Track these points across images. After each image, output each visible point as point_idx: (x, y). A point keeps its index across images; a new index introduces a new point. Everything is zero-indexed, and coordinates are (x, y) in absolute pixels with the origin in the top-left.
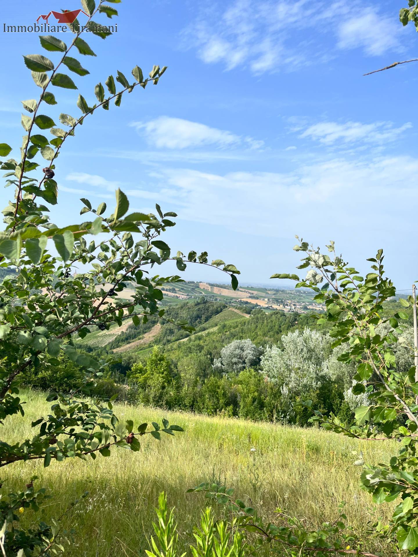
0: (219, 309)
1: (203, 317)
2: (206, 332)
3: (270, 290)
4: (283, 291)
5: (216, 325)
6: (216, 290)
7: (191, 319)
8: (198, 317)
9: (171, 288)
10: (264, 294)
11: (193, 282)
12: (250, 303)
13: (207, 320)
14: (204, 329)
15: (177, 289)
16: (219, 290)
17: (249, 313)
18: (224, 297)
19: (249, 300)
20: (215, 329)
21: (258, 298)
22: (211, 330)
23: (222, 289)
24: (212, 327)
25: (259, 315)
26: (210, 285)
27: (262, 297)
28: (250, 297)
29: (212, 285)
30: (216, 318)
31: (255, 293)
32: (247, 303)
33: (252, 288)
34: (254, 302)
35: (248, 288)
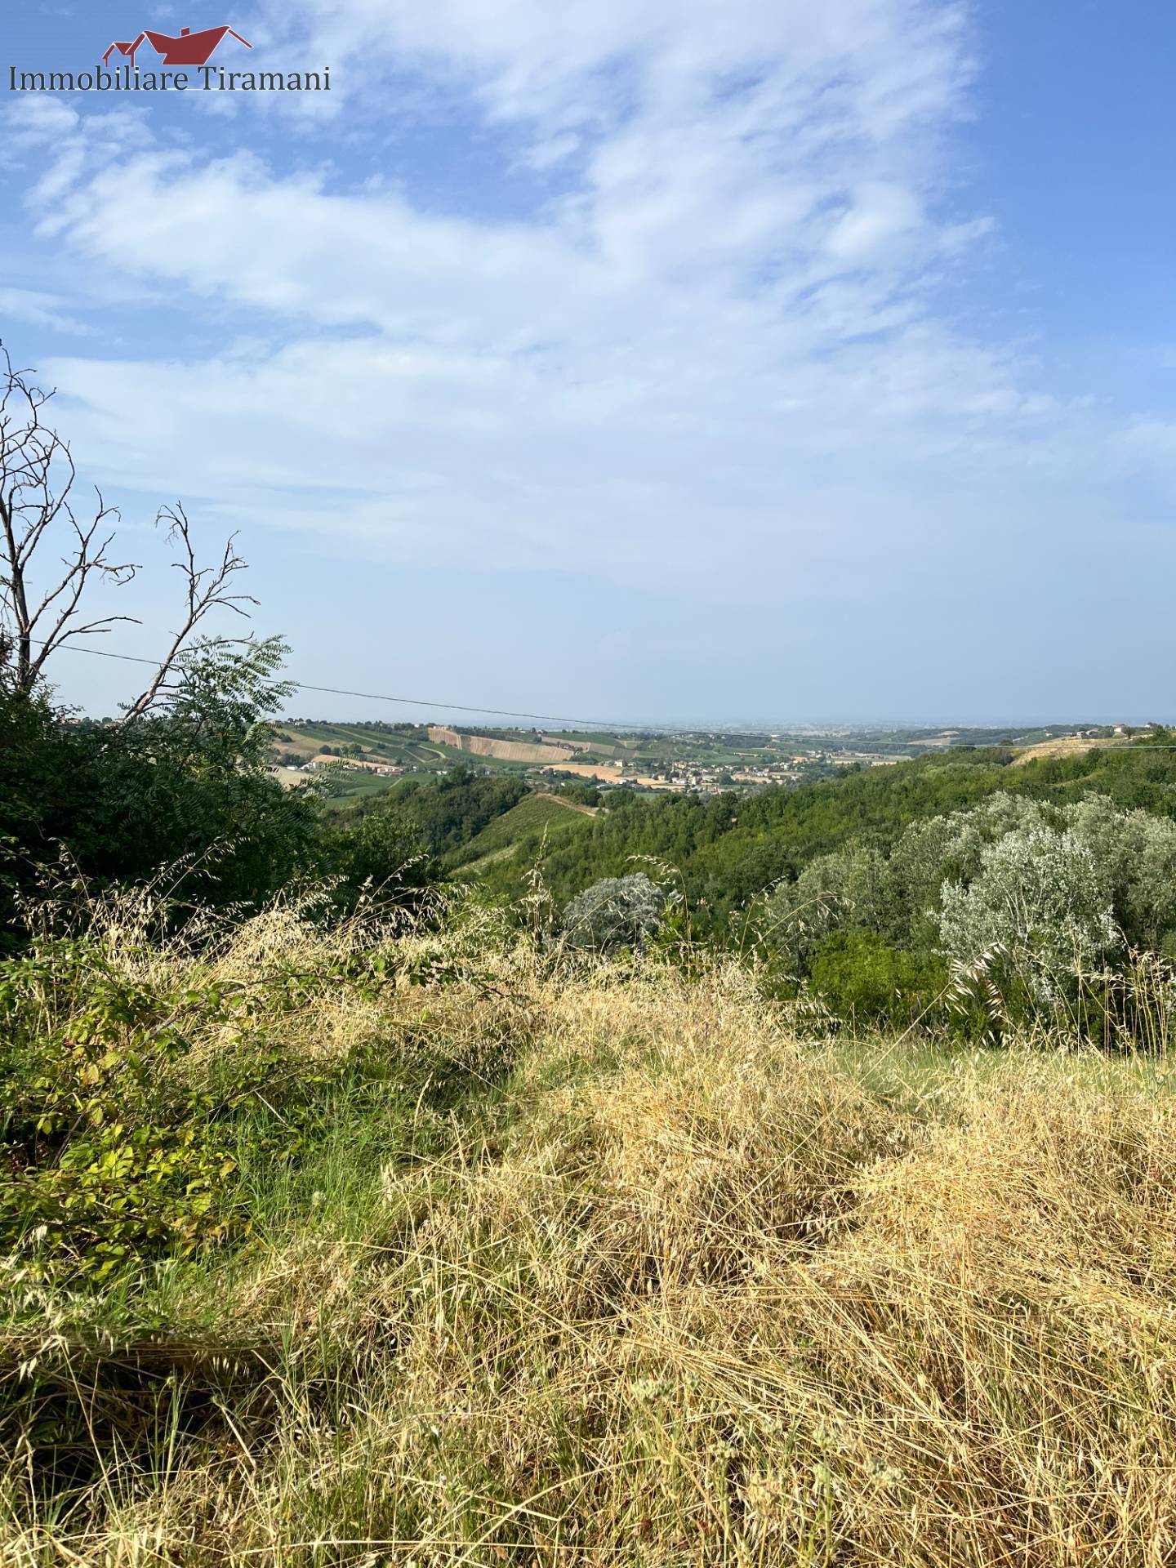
0: (509, 798)
1: (467, 824)
2: (484, 862)
3: (626, 736)
4: (660, 737)
5: (509, 843)
6: (477, 746)
7: (434, 830)
8: (452, 822)
9: (349, 745)
10: (609, 750)
11: (410, 726)
12: (576, 776)
13: (476, 830)
14: (476, 856)
15: (366, 749)
16: (486, 745)
17: (594, 805)
18: (502, 763)
19: (574, 769)
20: (509, 853)
21: (595, 762)
22: (497, 857)
23: (494, 742)
24: (498, 847)
25: (629, 808)
26: (458, 730)
27: (606, 757)
28: (574, 759)
29: (466, 732)
30: (503, 824)
31: (587, 746)
32: (567, 776)
33: (576, 735)
34: (586, 771)
35: (564, 734)
